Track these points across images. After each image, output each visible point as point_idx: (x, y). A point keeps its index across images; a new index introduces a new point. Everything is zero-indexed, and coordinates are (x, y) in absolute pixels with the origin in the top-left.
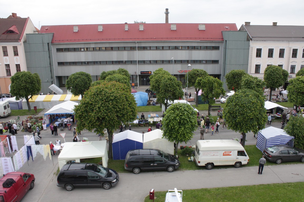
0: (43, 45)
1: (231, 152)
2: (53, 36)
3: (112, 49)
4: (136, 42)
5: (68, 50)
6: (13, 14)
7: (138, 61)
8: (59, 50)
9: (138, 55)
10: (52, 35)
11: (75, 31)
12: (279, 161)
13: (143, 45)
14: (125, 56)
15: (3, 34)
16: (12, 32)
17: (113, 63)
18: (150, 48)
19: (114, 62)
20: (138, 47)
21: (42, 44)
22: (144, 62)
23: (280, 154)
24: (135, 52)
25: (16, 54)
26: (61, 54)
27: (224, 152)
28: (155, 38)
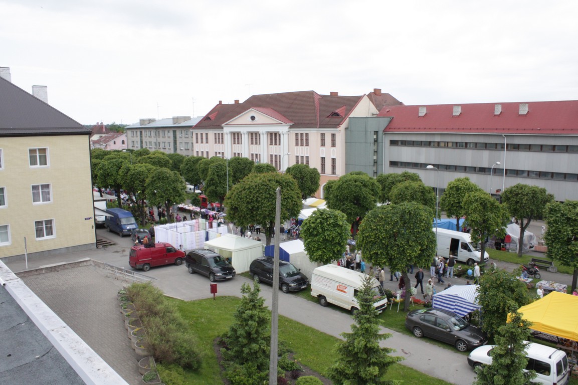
0: (366, 134)
1: (346, 288)
2: (390, 122)
3: (466, 145)
4: (503, 135)
5: (404, 143)
6: (375, 90)
7: (506, 170)
8: (393, 143)
9: (506, 160)
10: (389, 119)
11: (420, 114)
12: (418, 332)
13: (517, 141)
14: (484, 158)
15: (328, 117)
16: (337, 115)
17: (465, 170)
18: (529, 148)
19: (467, 169)
20: (507, 144)
21: (364, 132)
22: (517, 173)
23: (421, 320)
24: (502, 152)
25: (334, 145)
26: (395, 149)
27: (338, 284)
28: (540, 130)
